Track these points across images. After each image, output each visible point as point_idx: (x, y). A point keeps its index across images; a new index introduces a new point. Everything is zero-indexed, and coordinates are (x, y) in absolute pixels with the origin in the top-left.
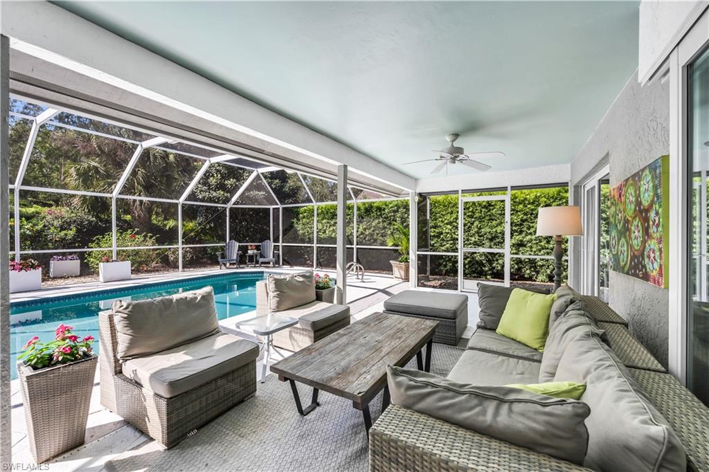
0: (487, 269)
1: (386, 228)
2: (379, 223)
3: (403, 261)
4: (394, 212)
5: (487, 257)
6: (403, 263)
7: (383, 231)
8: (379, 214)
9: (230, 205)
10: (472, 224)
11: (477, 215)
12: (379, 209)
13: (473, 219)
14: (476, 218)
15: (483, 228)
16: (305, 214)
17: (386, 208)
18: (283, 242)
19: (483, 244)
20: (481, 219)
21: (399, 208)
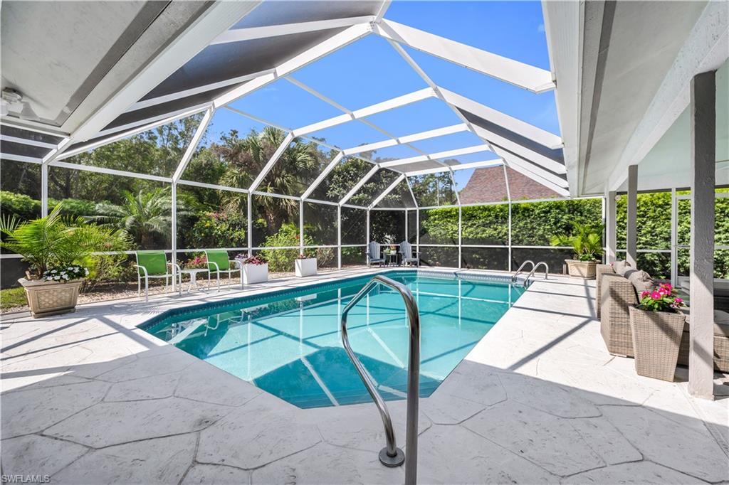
0: (658, 269)
1: (535, 228)
2: (526, 223)
3: (587, 260)
4: (545, 212)
5: (660, 257)
6: (588, 262)
7: (531, 232)
8: (526, 214)
9: (370, 208)
10: (644, 223)
11: (650, 214)
12: (526, 209)
13: (645, 219)
14: (648, 217)
15: (658, 227)
16: (437, 216)
17: (535, 208)
18: (420, 243)
19: (657, 244)
20: (654, 219)
21: (551, 208)
